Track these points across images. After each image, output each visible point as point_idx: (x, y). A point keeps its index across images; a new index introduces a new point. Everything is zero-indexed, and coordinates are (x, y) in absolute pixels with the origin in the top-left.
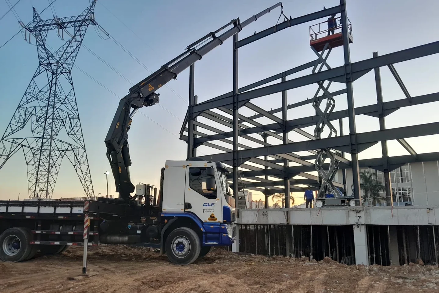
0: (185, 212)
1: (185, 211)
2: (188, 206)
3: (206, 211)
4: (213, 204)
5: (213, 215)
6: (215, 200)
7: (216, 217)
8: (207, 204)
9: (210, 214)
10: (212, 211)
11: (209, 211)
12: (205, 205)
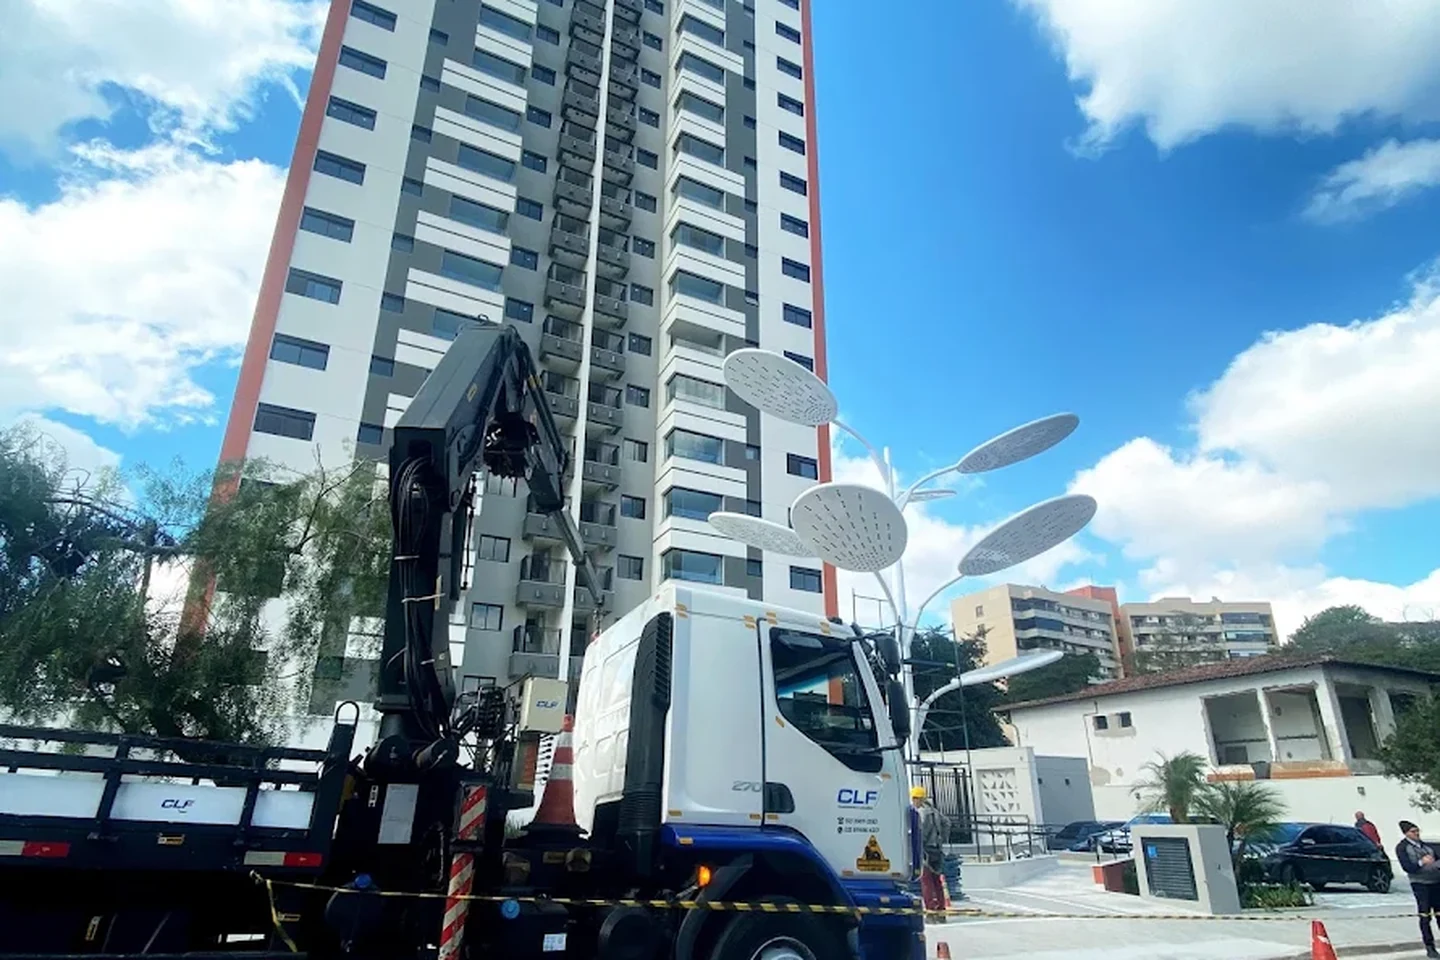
0: (764, 826)
1: (766, 823)
2: (777, 797)
3: (849, 825)
4: (870, 795)
5: (873, 843)
6: (878, 777)
7: (885, 856)
8: (851, 792)
9: (864, 840)
10: (869, 826)
11: (858, 825)
12: (843, 798)
